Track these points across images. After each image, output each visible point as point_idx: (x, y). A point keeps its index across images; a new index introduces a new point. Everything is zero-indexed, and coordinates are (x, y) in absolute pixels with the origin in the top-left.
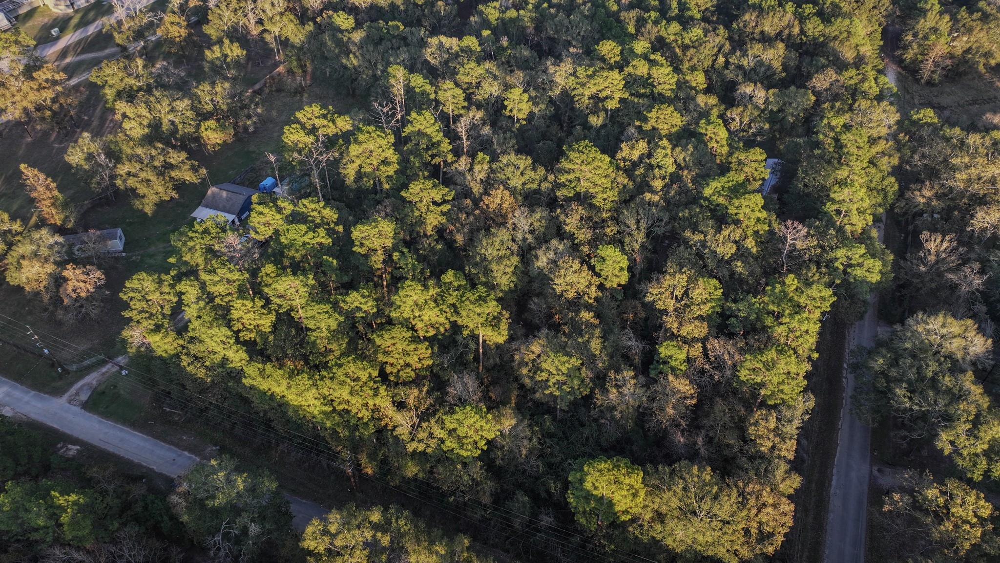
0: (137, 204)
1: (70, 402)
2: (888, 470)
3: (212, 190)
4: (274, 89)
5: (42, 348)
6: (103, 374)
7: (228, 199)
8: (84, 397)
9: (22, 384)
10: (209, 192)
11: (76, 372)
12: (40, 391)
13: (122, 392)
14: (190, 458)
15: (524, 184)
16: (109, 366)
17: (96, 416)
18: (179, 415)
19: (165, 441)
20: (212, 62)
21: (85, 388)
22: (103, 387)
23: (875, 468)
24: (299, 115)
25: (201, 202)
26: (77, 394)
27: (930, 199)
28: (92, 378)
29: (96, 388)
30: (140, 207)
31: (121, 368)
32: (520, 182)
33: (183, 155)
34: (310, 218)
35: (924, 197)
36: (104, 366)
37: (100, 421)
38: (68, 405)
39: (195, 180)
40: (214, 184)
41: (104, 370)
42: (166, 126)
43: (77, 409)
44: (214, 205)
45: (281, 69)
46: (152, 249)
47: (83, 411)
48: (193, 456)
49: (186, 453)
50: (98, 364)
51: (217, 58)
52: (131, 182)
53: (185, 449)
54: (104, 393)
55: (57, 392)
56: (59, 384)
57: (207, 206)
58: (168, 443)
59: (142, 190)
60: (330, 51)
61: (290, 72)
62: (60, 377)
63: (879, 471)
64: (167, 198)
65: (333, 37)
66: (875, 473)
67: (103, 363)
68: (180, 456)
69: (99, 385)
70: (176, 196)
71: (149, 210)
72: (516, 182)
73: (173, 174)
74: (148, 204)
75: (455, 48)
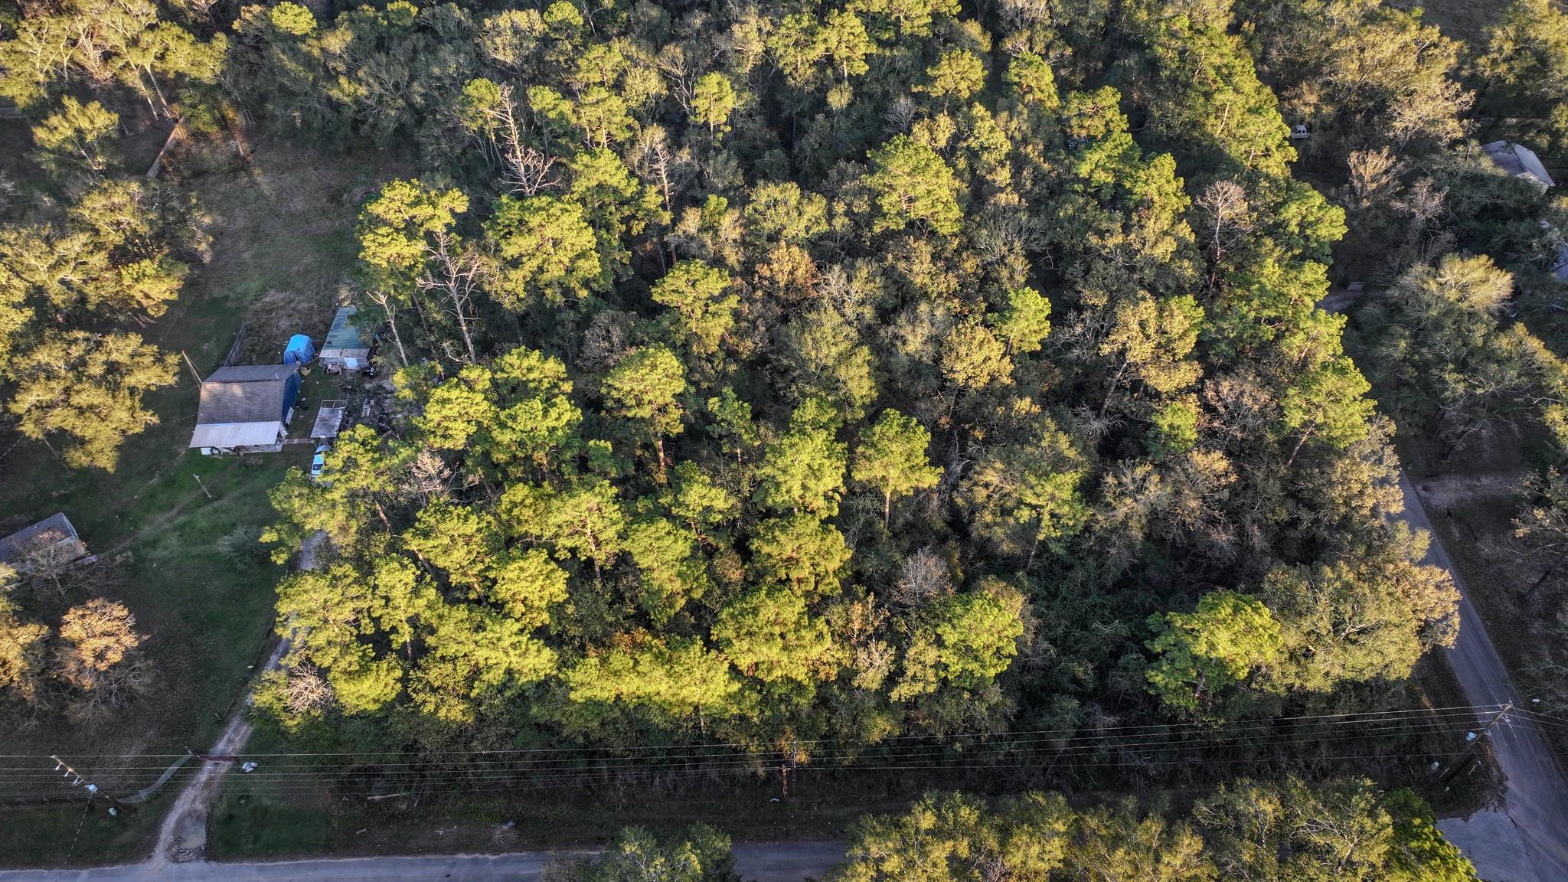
0: (77, 458)
1: (175, 859)
2: (1432, 484)
3: (208, 389)
4: (186, 173)
5: (83, 784)
6: (207, 785)
7: (250, 397)
8: (197, 839)
9: (49, 866)
10: (204, 394)
11: (148, 802)
12: (97, 864)
13: (266, 802)
14: (475, 861)
15: (808, 229)
16: (208, 766)
17: (245, 864)
18: (405, 798)
19: (408, 852)
20: (59, 151)
21: (188, 822)
22: (222, 808)
23: (1419, 487)
24: (377, 209)
25: (196, 418)
26: (178, 840)
27: (1316, 106)
28: (190, 800)
29: (210, 816)
30: (85, 461)
31: (238, 761)
32: (802, 226)
33: (134, 341)
34: (532, 385)
35: (1306, 104)
36: (200, 771)
37: (261, 870)
38: (176, 866)
39: (170, 380)
40: (206, 375)
41: (203, 777)
42: (57, 295)
43: (200, 866)
44: (225, 414)
45: (178, 133)
46: (146, 531)
47: (213, 864)
48: (477, 855)
49: (462, 856)
50: (185, 772)
51: (66, 140)
52: (56, 419)
53: (455, 850)
54: (231, 817)
55: (138, 851)
56: (127, 836)
57: (211, 420)
58: (418, 853)
59: (85, 428)
60: (296, 80)
61: (197, 136)
62: (121, 822)
63: (1425, 489)
64: (138, 429)
65: (295, 53)
66: (1423, 493)
67: (194, 765)
68: (453, 865)
69: (213, 807)
70: (155, 420)
71: (106, 461)
72: (796, 228)
73: (130, 380)
74: (101, 451)
75: (539, 27)
